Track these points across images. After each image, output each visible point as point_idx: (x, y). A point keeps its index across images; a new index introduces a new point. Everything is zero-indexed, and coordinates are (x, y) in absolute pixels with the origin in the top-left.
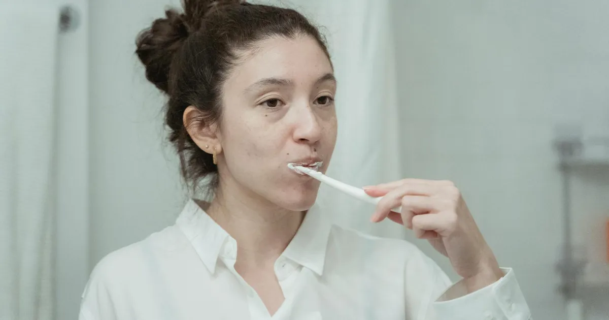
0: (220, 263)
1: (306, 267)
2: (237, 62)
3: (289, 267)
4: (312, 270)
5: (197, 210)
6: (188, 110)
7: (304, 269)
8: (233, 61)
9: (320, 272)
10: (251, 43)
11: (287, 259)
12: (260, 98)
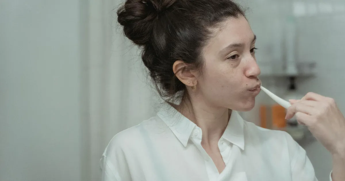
0: (190, 142)
1: (235, 145)
2: (212, 35)
3: (225, 144)
4: (238, 147)
5: (177, 112)
6: (176, 63)
7: (234, 146)
8: (209, 35)
9: (242, 147)
10: (217, 24)
11: (225, 140)
12: (228, 56)
